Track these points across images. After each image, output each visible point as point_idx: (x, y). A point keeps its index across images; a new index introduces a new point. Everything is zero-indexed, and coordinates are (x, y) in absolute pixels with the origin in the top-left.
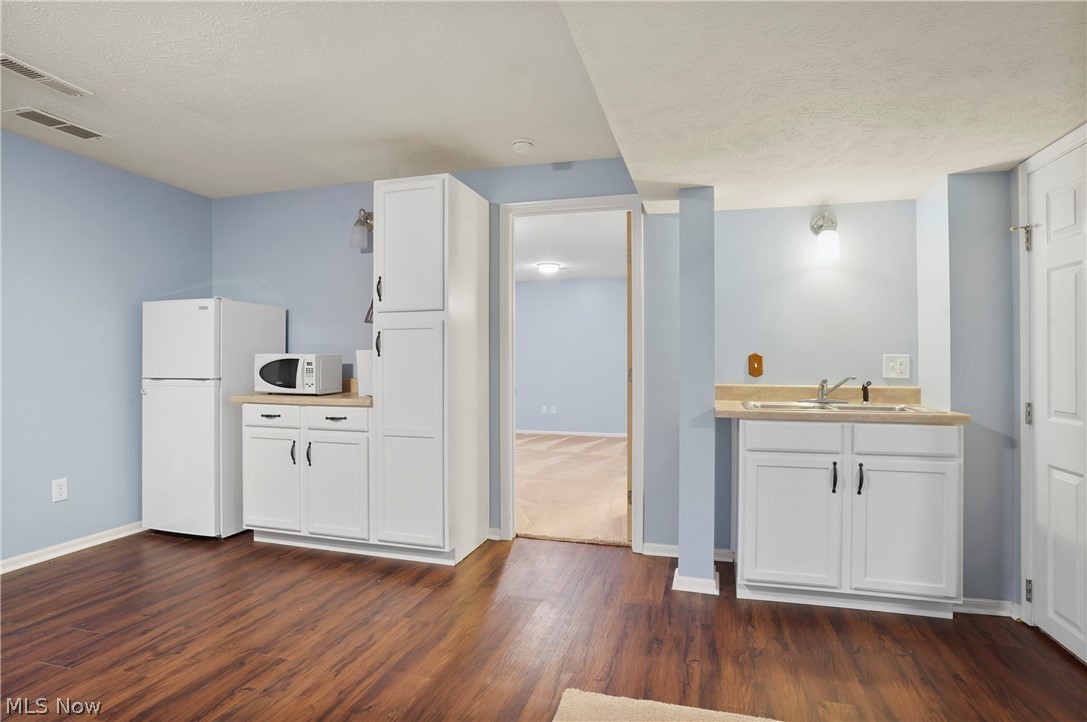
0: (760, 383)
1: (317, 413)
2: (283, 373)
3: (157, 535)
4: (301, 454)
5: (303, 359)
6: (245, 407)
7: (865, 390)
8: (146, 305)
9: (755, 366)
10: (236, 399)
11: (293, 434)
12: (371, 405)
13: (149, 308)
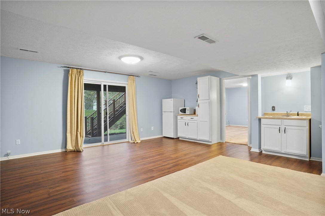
0: (274, 112)
1: (189, 117)
2: (184, 111)
3: (165, 137)
4: (187, 124)
5: (187, 108)
6: (178, 116)
7: (298, 114)
8: (163, 100)
9: (273, 108)
10: (176, 115)
11: (185, 121)
12: (198, 116)
13: (164, 100)
